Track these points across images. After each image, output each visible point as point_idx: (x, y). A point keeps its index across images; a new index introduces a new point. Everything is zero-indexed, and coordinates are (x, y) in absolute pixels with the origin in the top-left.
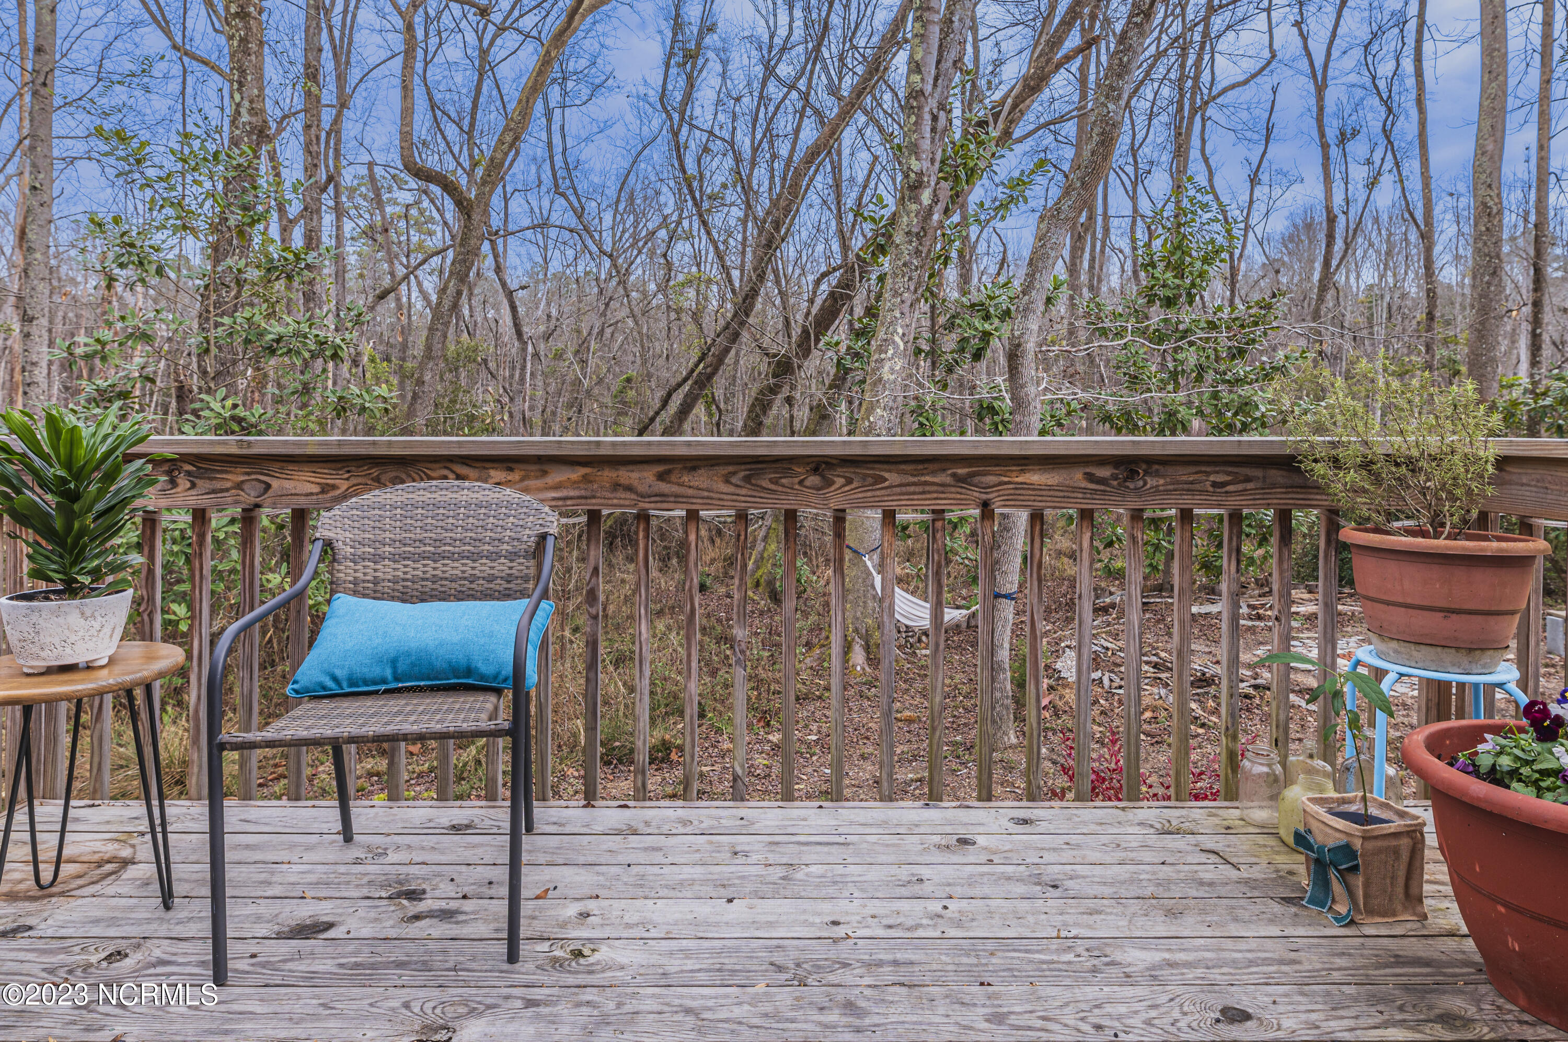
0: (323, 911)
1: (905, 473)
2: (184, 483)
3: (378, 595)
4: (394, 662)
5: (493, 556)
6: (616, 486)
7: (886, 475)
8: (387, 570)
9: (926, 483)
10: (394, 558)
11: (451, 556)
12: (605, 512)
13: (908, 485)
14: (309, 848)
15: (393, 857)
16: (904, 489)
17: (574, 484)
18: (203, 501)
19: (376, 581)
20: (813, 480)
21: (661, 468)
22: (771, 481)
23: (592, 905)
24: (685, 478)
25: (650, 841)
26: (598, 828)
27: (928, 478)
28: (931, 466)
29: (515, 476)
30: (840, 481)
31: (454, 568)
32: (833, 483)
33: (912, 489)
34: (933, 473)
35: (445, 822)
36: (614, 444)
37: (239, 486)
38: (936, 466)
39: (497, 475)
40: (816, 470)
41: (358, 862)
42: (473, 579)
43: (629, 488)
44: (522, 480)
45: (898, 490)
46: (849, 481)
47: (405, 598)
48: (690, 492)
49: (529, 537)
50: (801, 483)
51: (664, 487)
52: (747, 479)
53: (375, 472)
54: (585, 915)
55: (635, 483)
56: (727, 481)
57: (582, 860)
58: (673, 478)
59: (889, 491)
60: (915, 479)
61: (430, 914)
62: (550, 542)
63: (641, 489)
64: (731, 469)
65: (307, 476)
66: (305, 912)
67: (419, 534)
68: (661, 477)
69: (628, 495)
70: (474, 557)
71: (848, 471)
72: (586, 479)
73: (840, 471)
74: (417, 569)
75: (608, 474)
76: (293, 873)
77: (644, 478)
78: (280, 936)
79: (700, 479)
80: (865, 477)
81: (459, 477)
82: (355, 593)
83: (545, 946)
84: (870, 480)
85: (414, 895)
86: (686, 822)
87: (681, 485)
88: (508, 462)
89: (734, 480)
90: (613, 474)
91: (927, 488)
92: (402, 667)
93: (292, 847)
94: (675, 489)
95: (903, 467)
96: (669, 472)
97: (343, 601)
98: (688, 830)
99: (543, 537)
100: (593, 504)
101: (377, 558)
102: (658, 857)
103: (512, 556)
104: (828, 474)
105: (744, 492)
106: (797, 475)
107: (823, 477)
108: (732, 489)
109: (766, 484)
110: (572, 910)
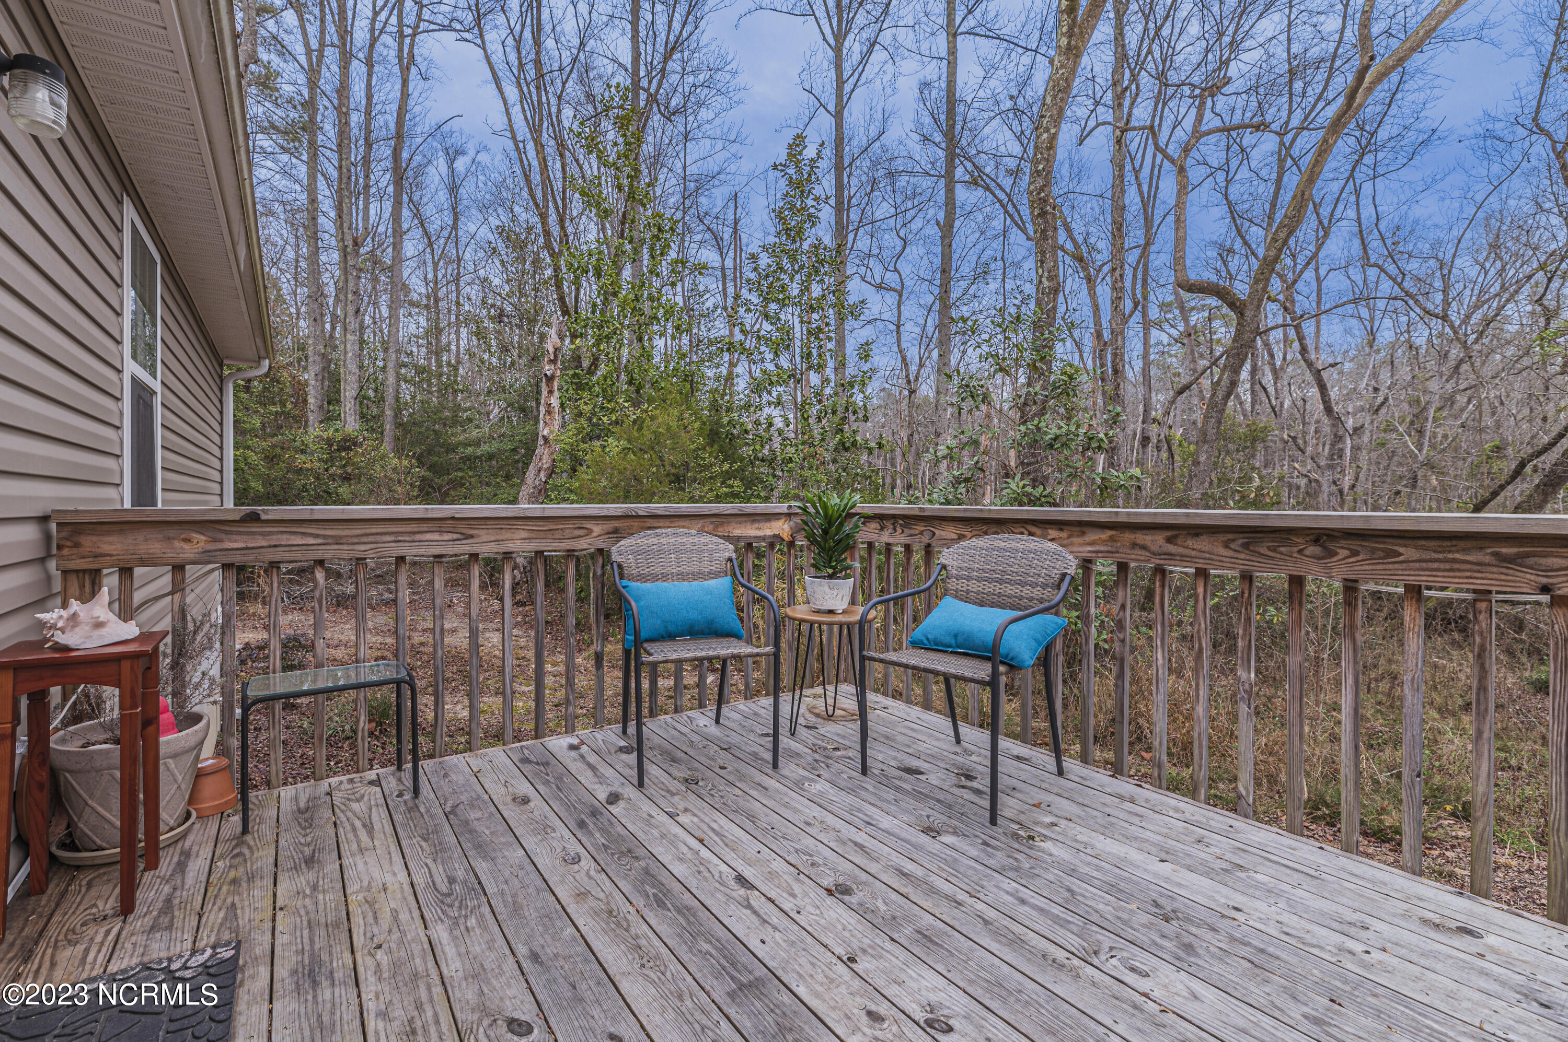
0: (923, 766)
1: (1427, 549)
2: (899, 530)
3: (967, 600)
4: (956, 636)
5: (1034, 585)
6: (1134, 545)
7: (1401, 550)
8: (974, 586)
9: (1454, 561)
10: (979, 579)
11: (1009, 582)
12: (1132, 565)
13: (1431, 561)
14: (938, 739)
15: (974, 758)
16: (1424, 565)
17: (1104, 542)
18: (908, 540)
19: (968, 592)
20: (1312, 550)
21: (1169, 533)
22: (1269, 548)
23: (1063, 823)
24: (1190, 542)
25: (1138, 809)
26: (1108, 790)
27: (1457, 556)
28: (1462, 544)
29: (1064, 534)
30: (1343, 553)
31: (1011, 590)
32: (1336, 554)
33: (1435, 565)
34: (1465, 550)
35: (1016, 753)
36: (1128, 514)
37: (921, 533)
38: (1469, 544)
39: (1053, 533)
40: (1316, 541)
41: (956, 753)
42: (1021, 598)
43: (1144, 547)
44: (1069, 537)
45: (1417, 565)
46: (1354, 553)
47: (981, 604)
48: (1194, 553)
49: (1056, 574)
50: (1300, 552)
51: (1171, 548)
52: (1246, 546)
53: (985, 528)
54: (1054, 824)
55: (1149, 544)
56: (1227, 547)
57: (1080, 800)
58: (1179, 542)
59: (1404, 566)
60: (1441, 556)
61: (971, 789)
62: (1068, 579)
63: (1154, 548)
64: (1230, 536)
65: (952, 529)
66: (915, 763)
67: (993, 566)
68: (1169, 540)
69: (1143, 552)
70: (1023, 584)
71: (1355, 544)
72: (1112, 539)
73: (1343, 543)
74: (990, 588)
75: (1128, 536)
76: (922, 747)
77: (1156, 541)
78: (898, 768)
79: (1203, 544)
80: (1373, 550)
81: (1031, 534)
82: (956, 597)
83: (1016, 827)
84: (1381, 554)
85: (969, 777)
86: (1177, 810)
87: (1187, 547)
88: (1060, 525)
89: (1233, 546)
90: (1132, 536)
91: (1456, 566)
92: (960, 639)
93: (931, 736)
94: (1181, 550)
95: (1423, 542)
96: (1176, 536)
97: (948, 600)
98: (1177, 815)
99: (1064, 575)
100: (1121, 557)
101: (969, 578)
102: (1136, 820)
103: (1044, 586)
104: (1331, 546)
105: (1242, 556)
106: (1295, 544)
107: (1324, 548)
108: (1231, 553)
109: (1264, 550)
110: (1048, 819)
